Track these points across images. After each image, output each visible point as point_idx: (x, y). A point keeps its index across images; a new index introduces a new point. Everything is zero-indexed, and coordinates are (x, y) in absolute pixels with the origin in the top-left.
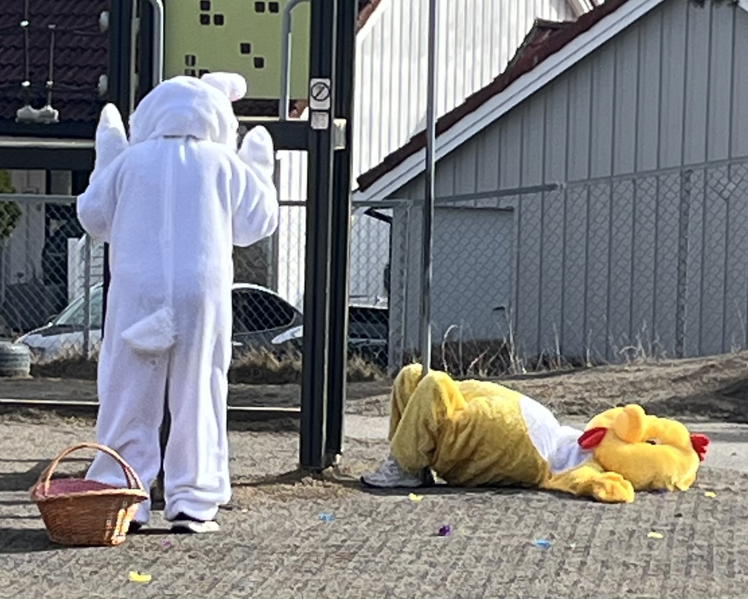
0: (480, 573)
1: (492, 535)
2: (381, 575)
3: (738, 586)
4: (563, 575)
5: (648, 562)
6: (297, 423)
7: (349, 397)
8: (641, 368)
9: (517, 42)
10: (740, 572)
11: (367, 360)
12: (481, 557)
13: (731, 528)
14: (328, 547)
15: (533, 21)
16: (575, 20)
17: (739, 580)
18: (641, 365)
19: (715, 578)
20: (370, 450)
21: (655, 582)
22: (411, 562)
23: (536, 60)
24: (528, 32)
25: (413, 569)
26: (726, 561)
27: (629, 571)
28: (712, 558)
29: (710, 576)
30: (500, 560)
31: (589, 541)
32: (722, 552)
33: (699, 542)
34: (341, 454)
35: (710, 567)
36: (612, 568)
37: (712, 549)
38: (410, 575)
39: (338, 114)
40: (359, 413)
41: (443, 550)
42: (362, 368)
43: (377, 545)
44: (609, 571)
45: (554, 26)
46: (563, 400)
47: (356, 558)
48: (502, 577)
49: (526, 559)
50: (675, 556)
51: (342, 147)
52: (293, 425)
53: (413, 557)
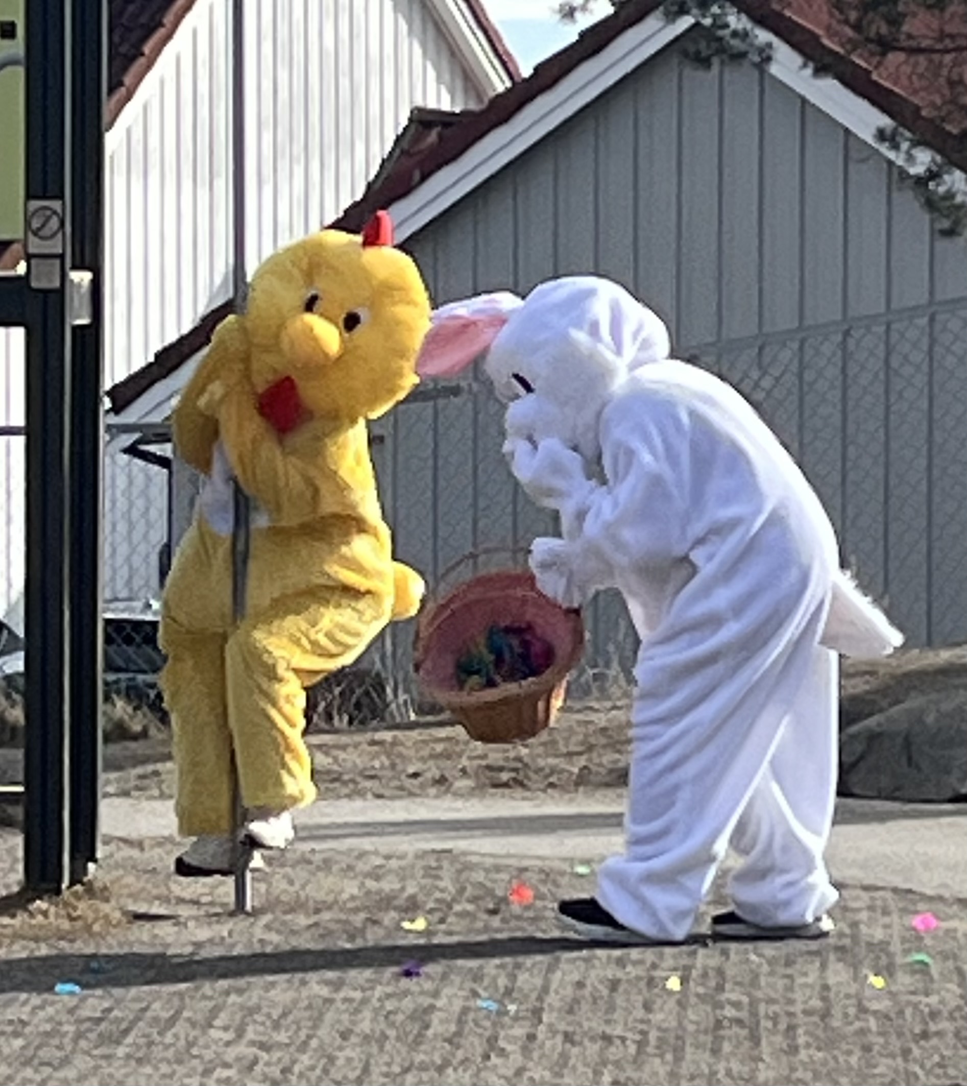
0: (349, 1060)
1: (368, 993)
2: (175, 1066)
3: (805, 1070)
4: (494, 1060)
5: (644, 1033)
6: (18, 812)
7: (108, 767)
8: (619, 704)
9: (382, 149)
10: (808, 1046)
11: (135, 704)
12: (350, 1031)
13: (789, 971)
14: (79, 1021)
15: (408, 114)
16: (483, 106)
17: (806, 1060)
18: (619, 699)
19: (764, 1057)
20: (147, 855)
21: (658, 1067)
22: (228, 1044)
23: (417, 176)
24: (400, 130)
25: (231, 1054)
26: (782, 1026)
27: (613, 1049)
28: (758, 1023)
29: (756, 1053)
30: (385, 1037)
31: (540, 999)
32: (775, 1013)
33: (734, 997)
34: (95, 861)
35: (755, 1040)
36: (581, 1044)
37: (757, 1008)
38: (227, 1065)
39: (78, 262)
40: (126, 794)
41: (282, 1022)
42: (126, 717)
43: (166, 1015)
44: (575, 1050)
45: (448, 119)
46: (484, 763)
47: (129, 1040)
48: (388, 1064)
49: (430, 1033)
50: (692, 1022)
51: (85, 321)
52: (10, 816)
53: (229, 1036)
